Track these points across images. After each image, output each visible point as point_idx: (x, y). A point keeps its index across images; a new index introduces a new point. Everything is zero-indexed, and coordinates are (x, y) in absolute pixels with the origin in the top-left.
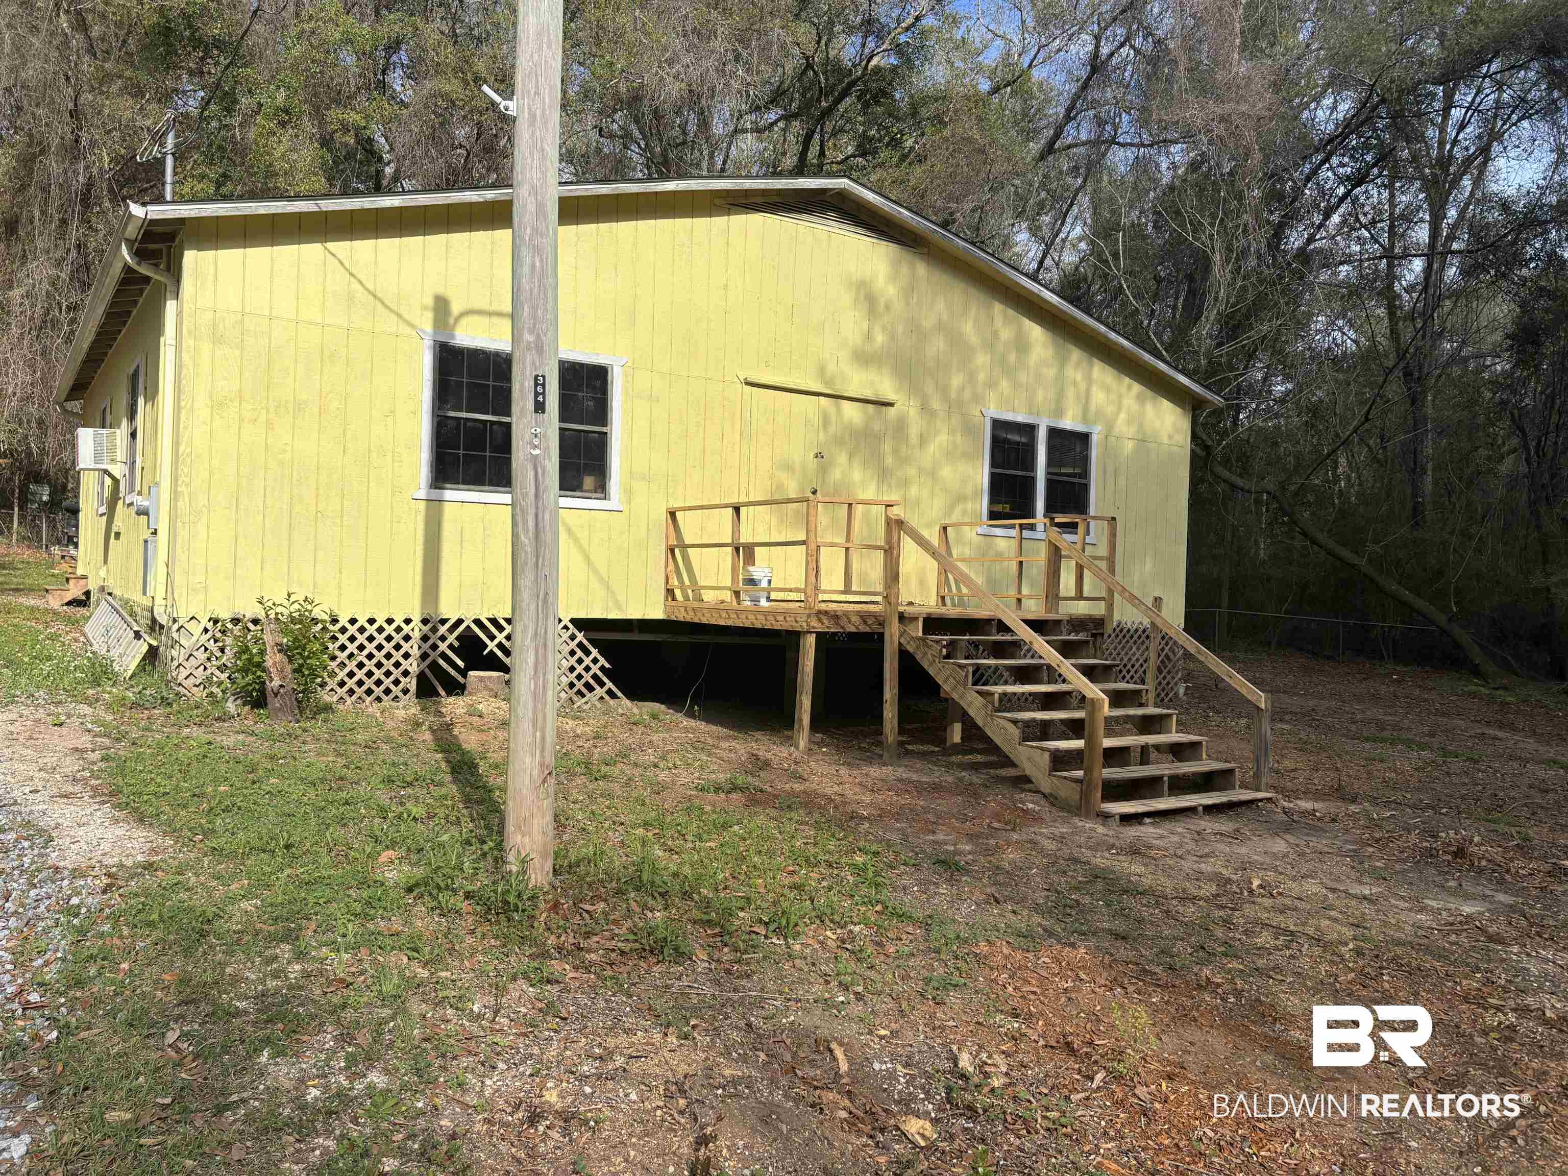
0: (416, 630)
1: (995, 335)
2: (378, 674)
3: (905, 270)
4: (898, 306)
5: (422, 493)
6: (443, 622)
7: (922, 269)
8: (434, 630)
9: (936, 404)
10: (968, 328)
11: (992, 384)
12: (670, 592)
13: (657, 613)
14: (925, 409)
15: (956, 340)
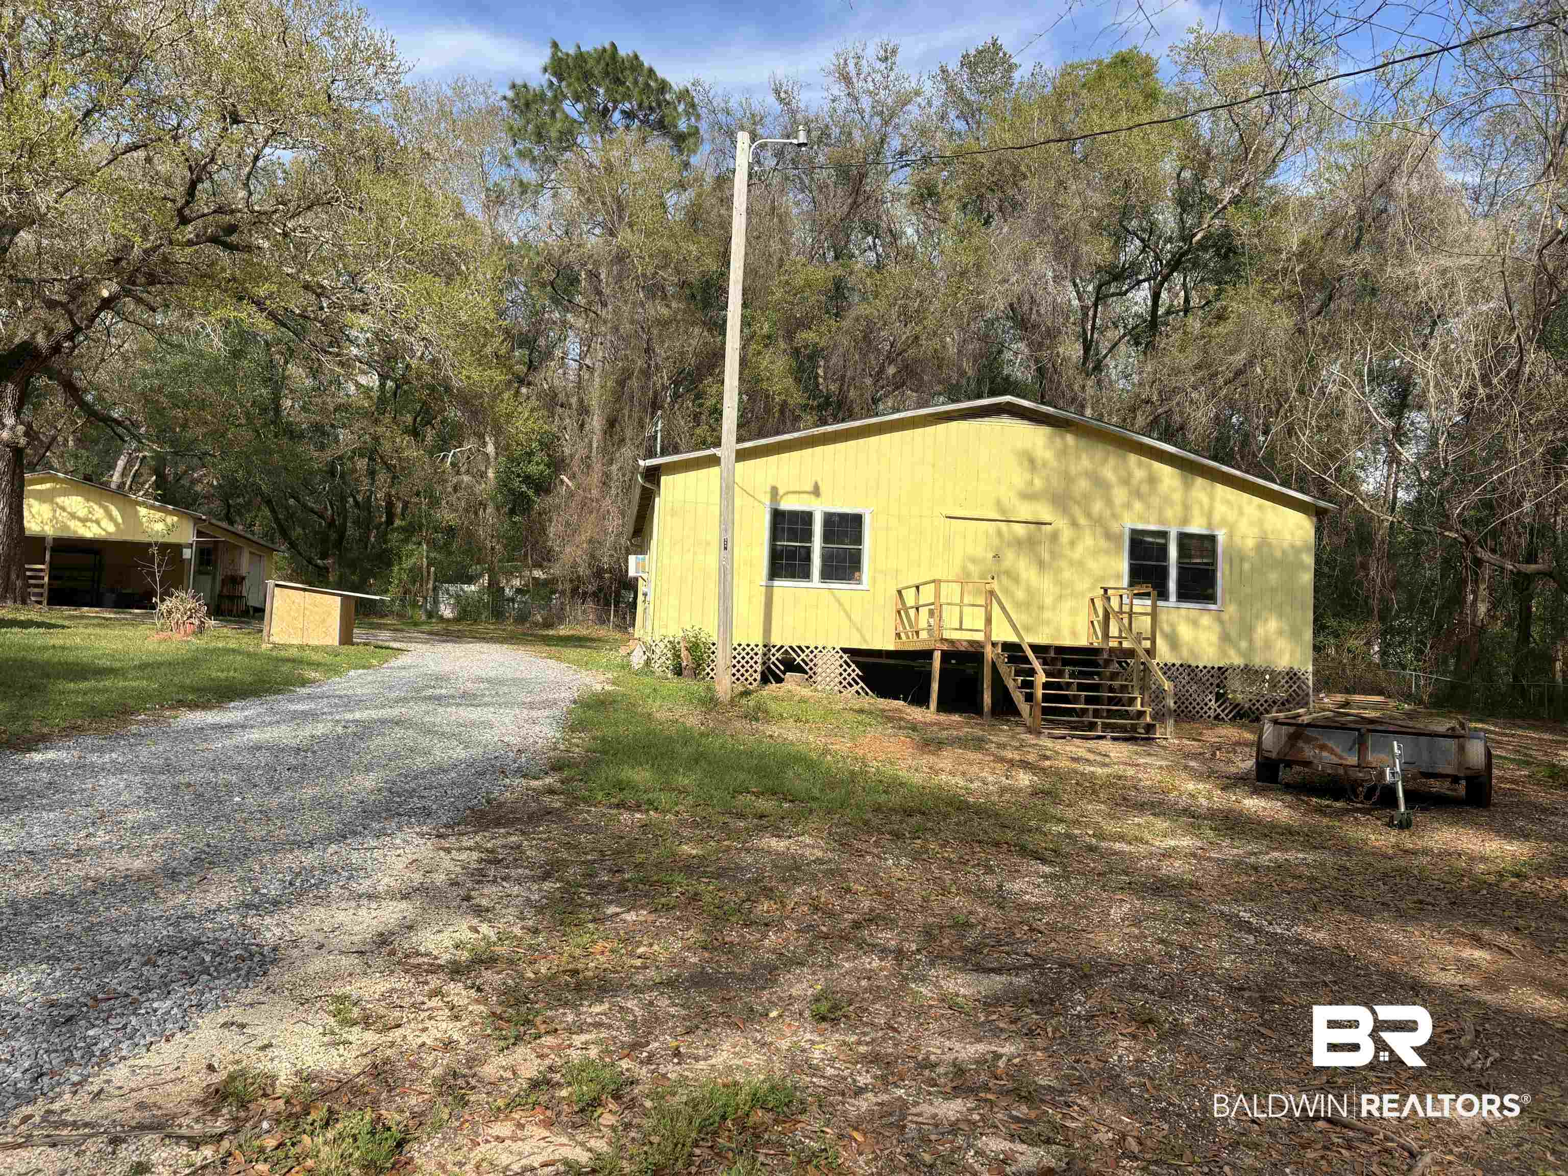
0: (760, 650)
1: (1130, 475)
2: (742, 670)
3: (1058, 440)
4: (1054, 463)
5: (764, 583)
6: (774, 646)
7: (1070, 439)
8: (769, 650)
9: (1082, 521)
10: (1109, 473)
11: (1128, 506)
12: (898, 635)
13: (891, 646)
14: (1074, 524)
15: (1099, 482)
